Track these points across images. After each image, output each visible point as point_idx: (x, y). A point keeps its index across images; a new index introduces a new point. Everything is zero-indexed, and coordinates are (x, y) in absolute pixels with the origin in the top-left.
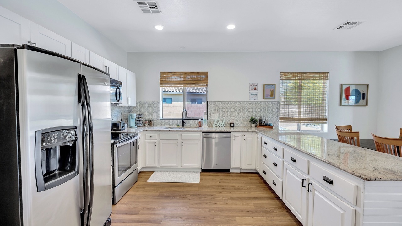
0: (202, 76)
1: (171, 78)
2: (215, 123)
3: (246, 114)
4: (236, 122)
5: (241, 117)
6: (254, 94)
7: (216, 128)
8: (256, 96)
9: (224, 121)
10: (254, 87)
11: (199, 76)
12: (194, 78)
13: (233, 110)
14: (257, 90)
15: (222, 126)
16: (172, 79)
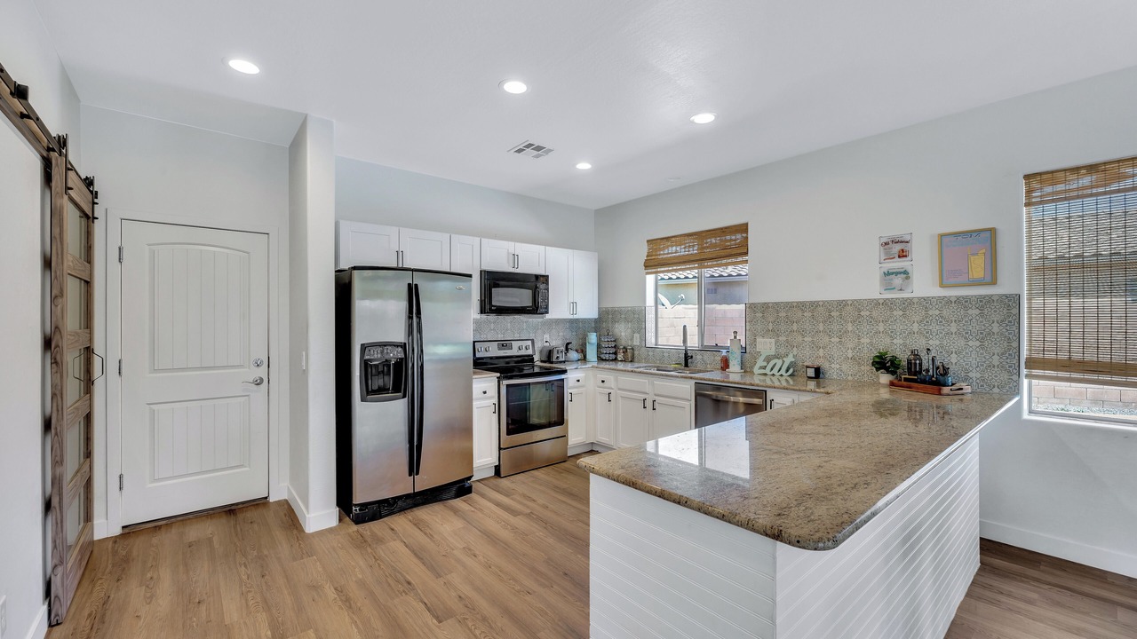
0: (733, 237)
1: (666, 251)
2: (760, 362)
3: (865, 340)
4: (833, 366)
5: (850, 351)
6: (897, 274)
7: (762, 377)
8: (908, 278)
9: (788, 361)
10: (898, 248)
11: (728, 238)
12: (715, 245)
13: (821, 327)
14: (909, 258)
15: (783, 372)
16: (668, 254)
